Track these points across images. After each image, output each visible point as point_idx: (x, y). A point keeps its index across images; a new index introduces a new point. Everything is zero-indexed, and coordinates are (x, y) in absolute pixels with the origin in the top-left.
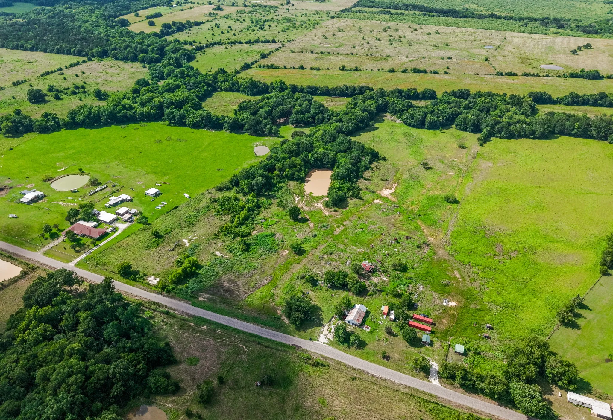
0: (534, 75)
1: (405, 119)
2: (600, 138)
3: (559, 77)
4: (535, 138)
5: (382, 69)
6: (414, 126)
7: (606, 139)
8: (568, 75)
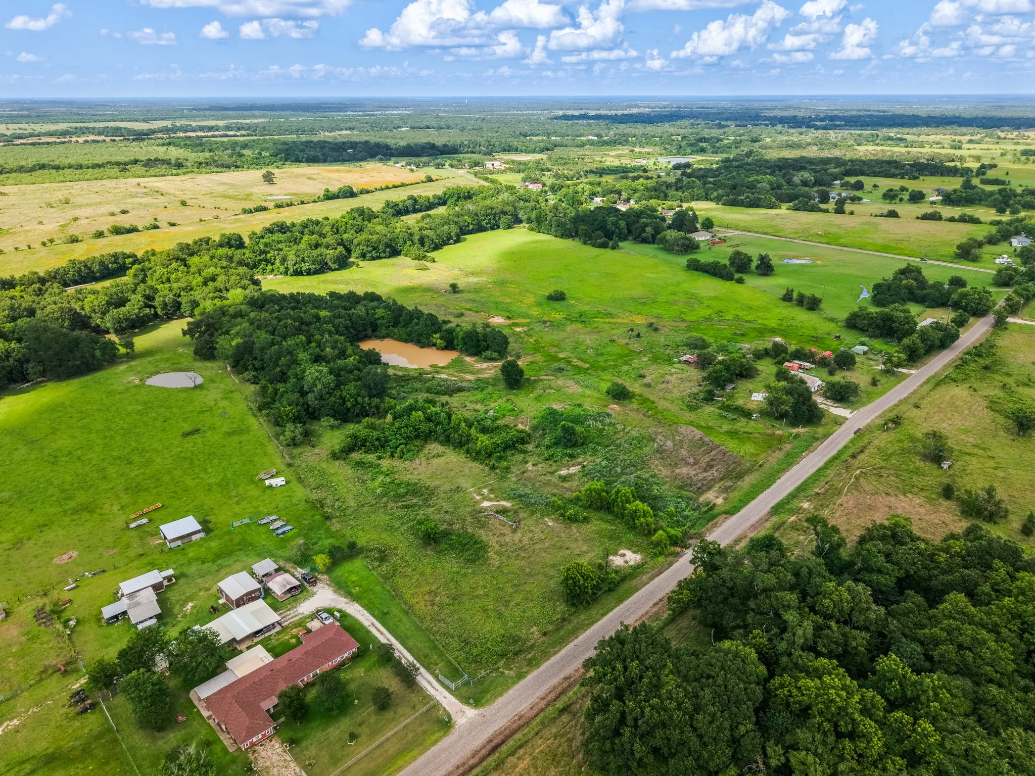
0: (288, 205)
1: (294, 265)
2: (492, 228)
3: (315, 201)
4: (456, 242)
5: (52, 241)
6: (317, 272)
7: (498, 227)
8: (322, 197)
